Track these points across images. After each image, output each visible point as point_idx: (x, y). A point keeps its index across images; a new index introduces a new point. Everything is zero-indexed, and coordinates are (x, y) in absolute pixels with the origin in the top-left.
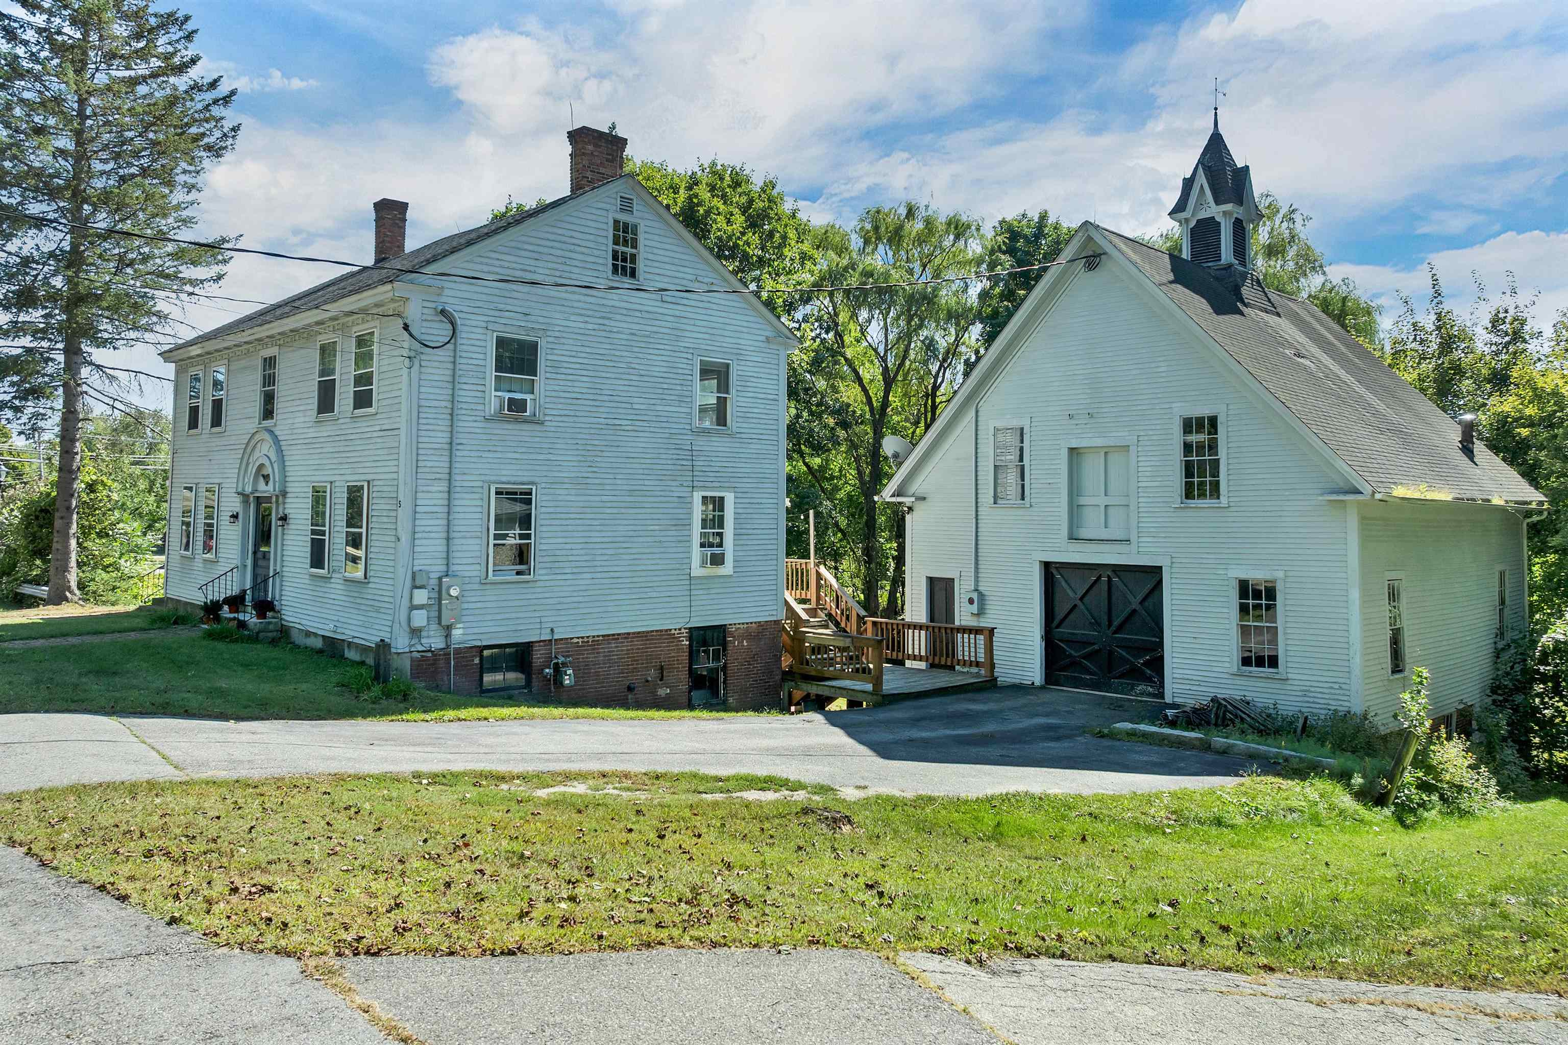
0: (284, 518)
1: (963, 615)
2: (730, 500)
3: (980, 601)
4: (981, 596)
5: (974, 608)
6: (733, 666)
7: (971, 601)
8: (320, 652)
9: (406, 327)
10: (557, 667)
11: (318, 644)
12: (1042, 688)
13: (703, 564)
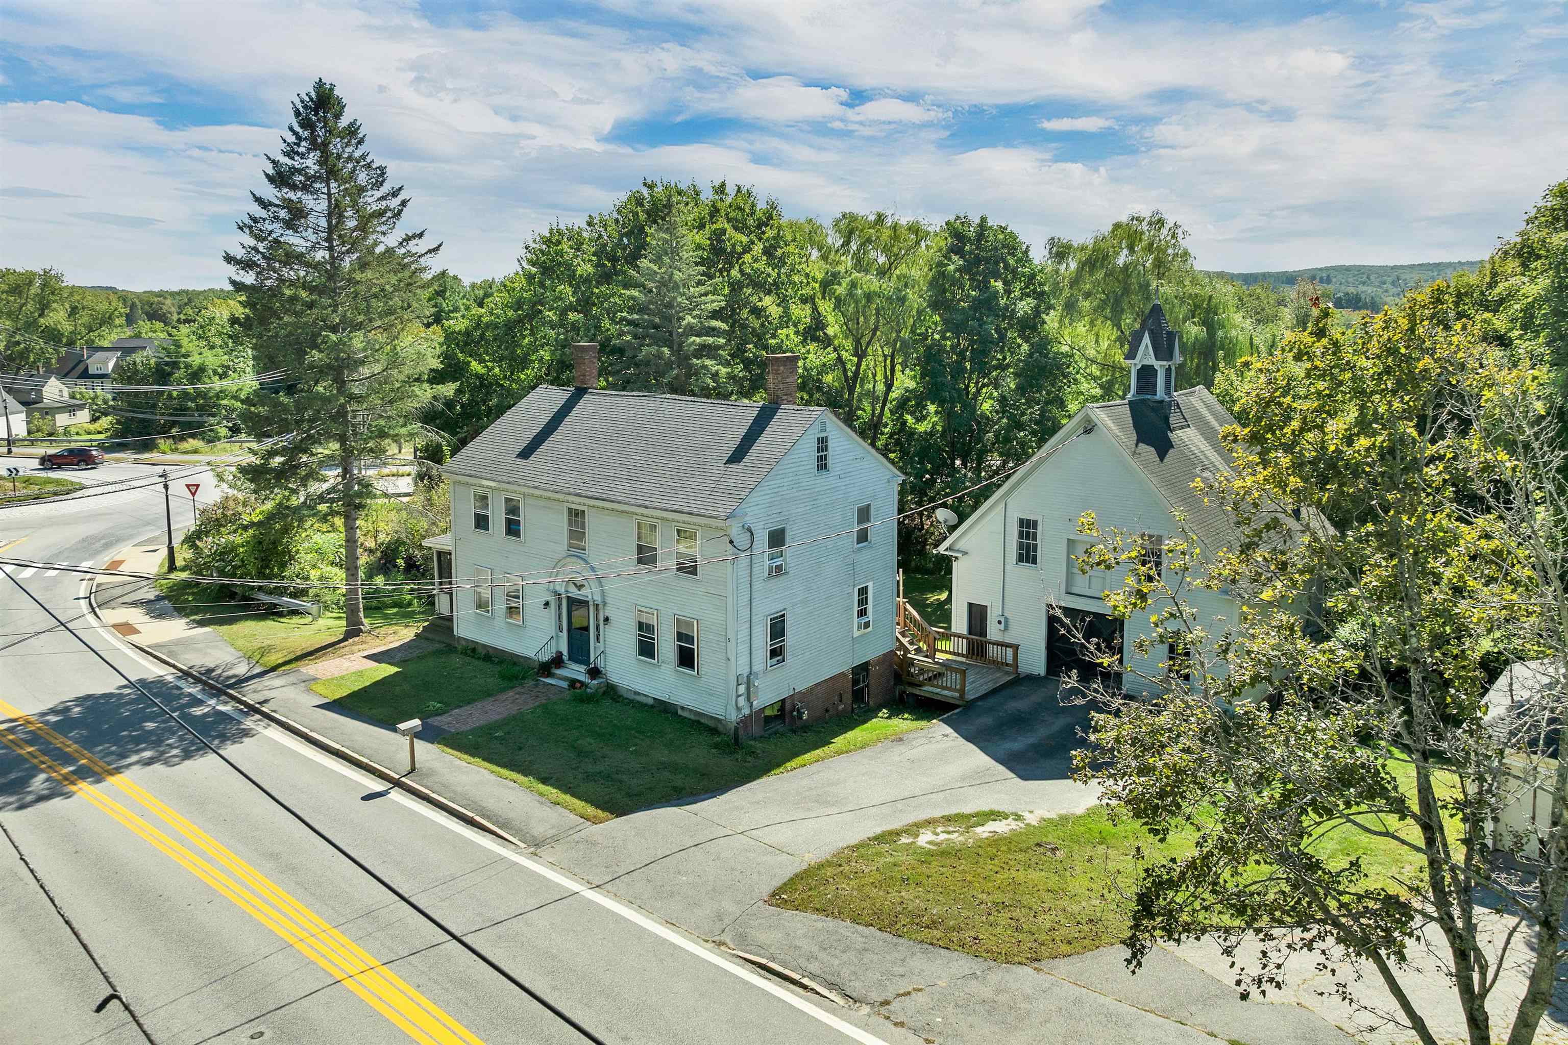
0: (607, 619)
1: (993, 632)
2: (870, 585)
3: (1005, 623)
4: (1006, 619)
5: (1002, 627)
6: (872, 682)
7: (1000, 622)
8: (652, 706)
9: (731, 542)
10: (798, 711)
11: (651, 702)
12: (1045, 678)
13: (859, 628)
